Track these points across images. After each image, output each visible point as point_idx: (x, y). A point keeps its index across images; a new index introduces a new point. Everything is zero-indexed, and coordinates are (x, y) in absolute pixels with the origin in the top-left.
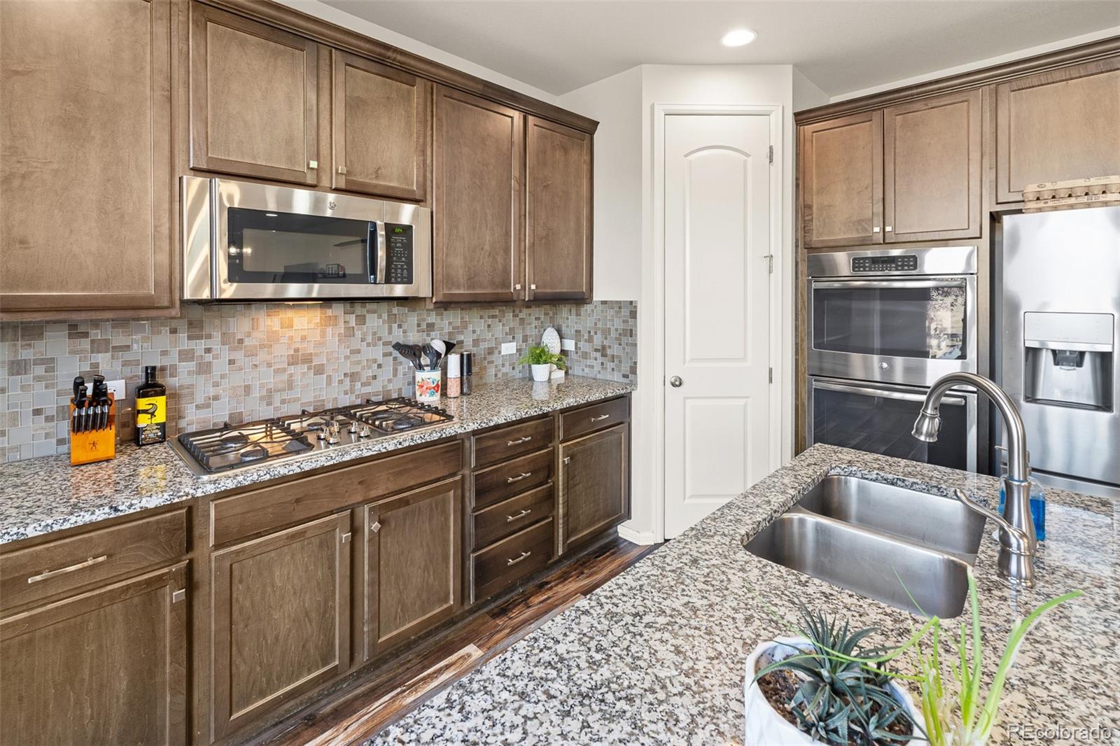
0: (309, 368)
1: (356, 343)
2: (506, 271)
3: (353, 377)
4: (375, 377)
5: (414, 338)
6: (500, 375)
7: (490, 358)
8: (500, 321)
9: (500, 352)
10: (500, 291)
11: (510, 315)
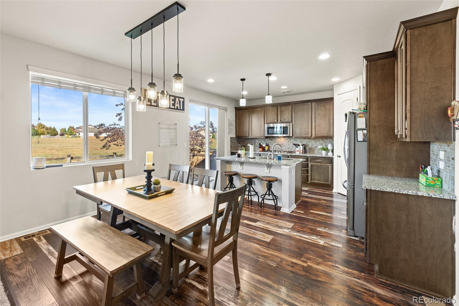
1: (289, 143)
3: (289, 148)
4: (292, 149)
5: (298, 143)
6: (318, 152)
7: (316, 148)
8: (318, 141)
9: (318, 148)
10: (307, 135)
11: (321, 140)
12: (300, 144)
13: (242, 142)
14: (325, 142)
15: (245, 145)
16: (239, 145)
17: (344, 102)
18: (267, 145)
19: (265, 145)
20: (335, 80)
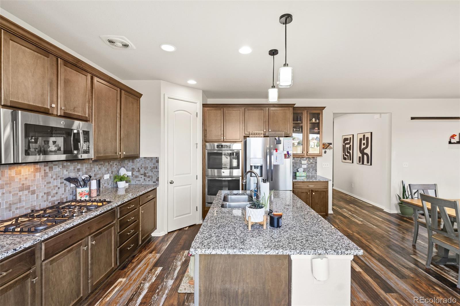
0: (29, 192)
2: (116, 147)
3: (48, 194)
4: (57, 193)
5: (72, 175)
6: (103, 188)
8: (104, 166)
9: (104, 178)
10: (113, 155)
11: (107, 164)
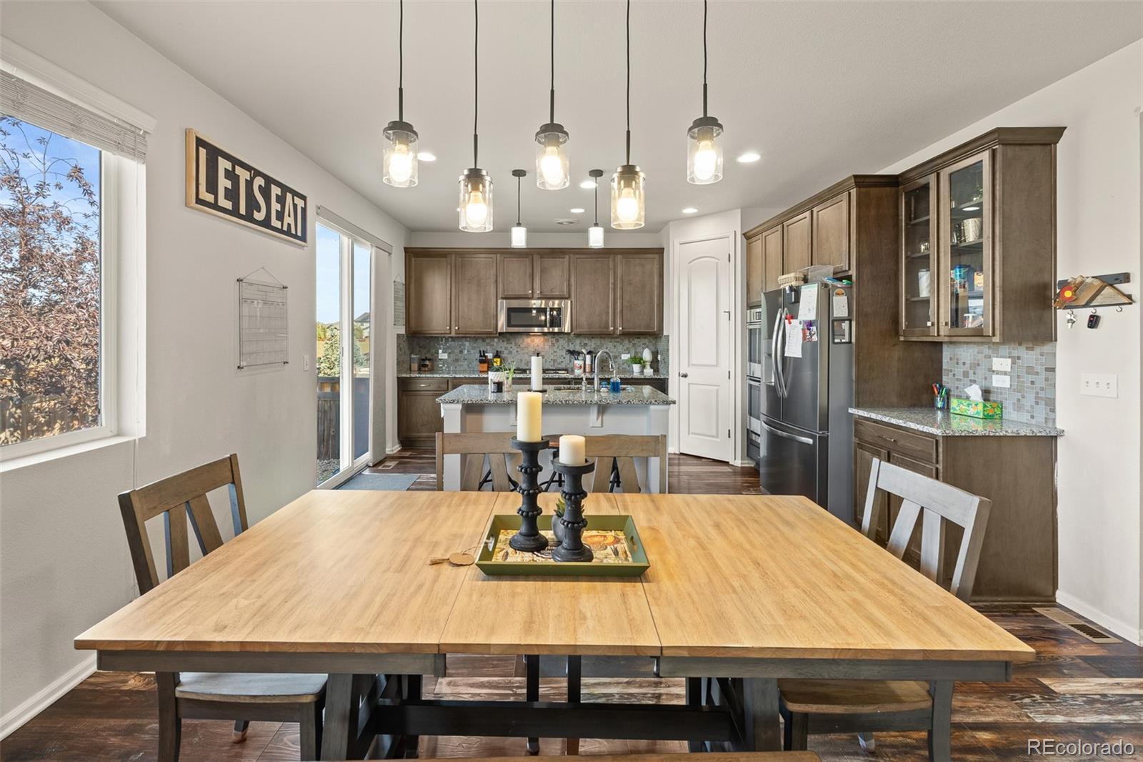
1: (555, 349)
2: (607, 323)
3: (554, 361)
4: (562, 362)
5: (578, 348)
6: (621, 368)
7: (615, 360)
8: (621, 344)
9: (621, 358)
10: (604, 330)
11: (626, 342)
12: (584, 351)
13: (420, 347)
14: (634, 345)
15: (431, 357)
16: (413, 356)
17: (694, 260)
18: (497, 355)
19: (491, 355)
20: (690, 211)
